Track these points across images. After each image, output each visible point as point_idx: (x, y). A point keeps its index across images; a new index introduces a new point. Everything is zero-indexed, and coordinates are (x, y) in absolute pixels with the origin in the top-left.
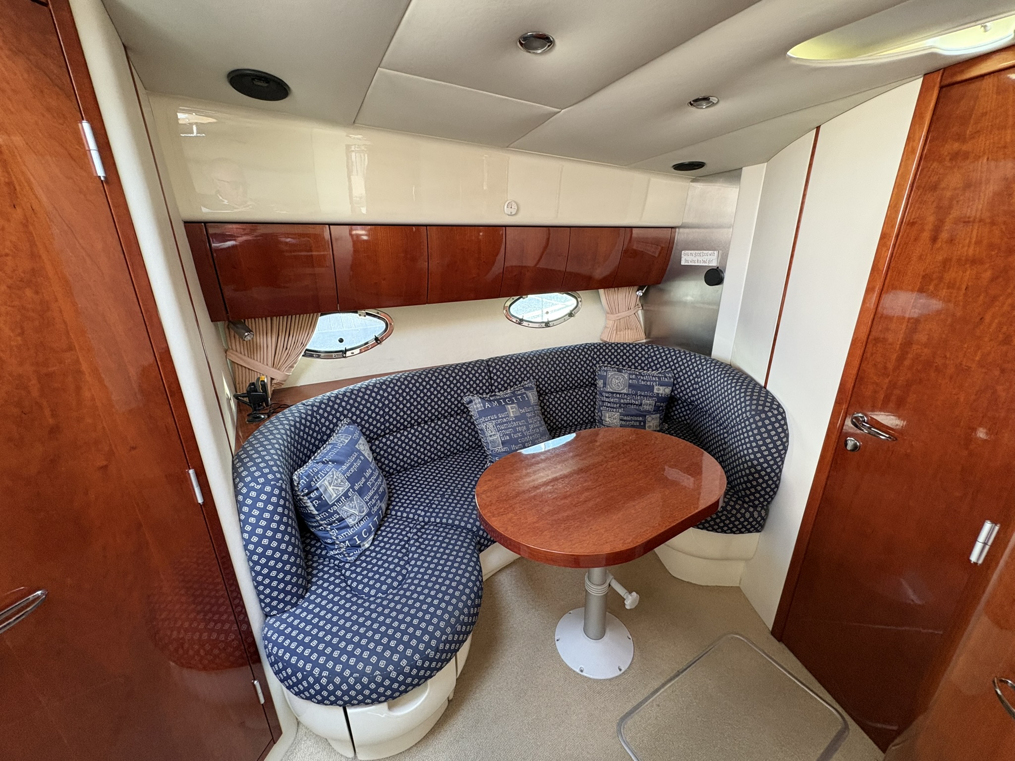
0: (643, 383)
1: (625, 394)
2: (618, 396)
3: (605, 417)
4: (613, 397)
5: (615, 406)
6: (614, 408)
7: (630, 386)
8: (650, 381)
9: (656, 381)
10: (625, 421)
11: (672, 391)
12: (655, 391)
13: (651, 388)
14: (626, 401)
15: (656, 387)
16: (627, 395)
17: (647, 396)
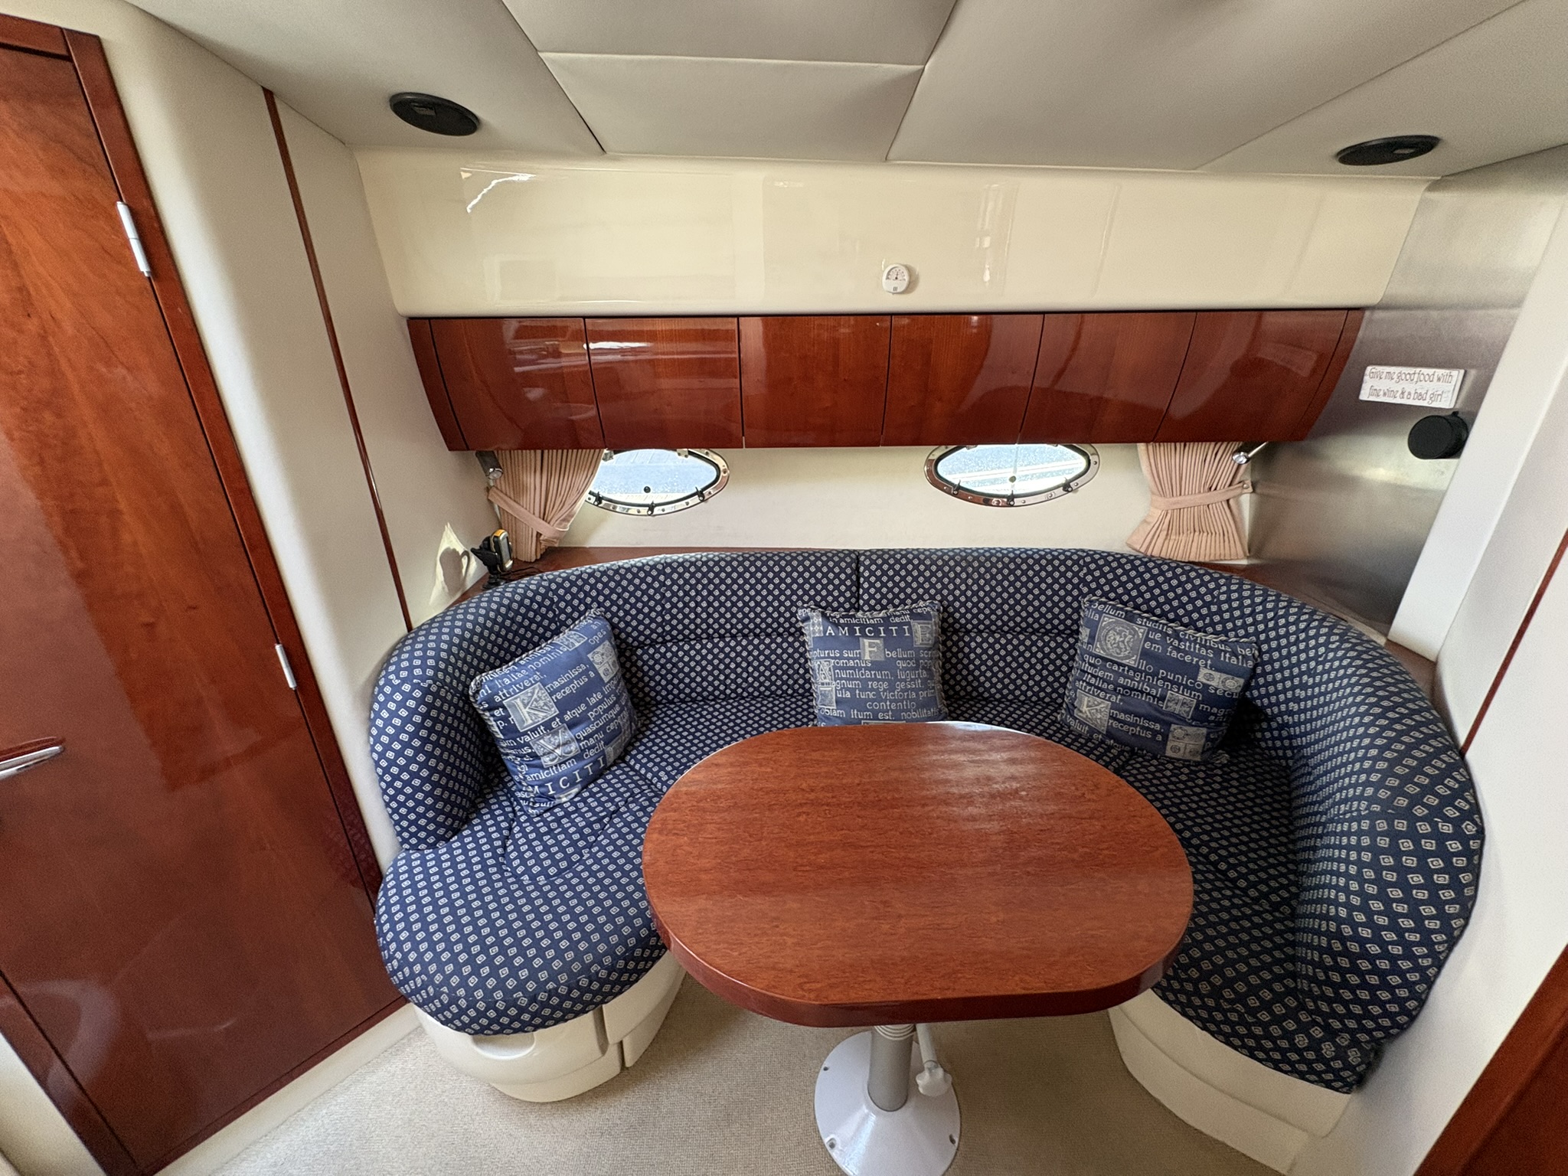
0: (1174, 654)
1: (1130, 668)
2: (1116, 668)
3: (1081, 702)
4: (1105, 669)
5: (1105, 686)
6: (1102, 690)
7: (1145, 654)
8: (1193, 654)
9: (1206, 658)
10: (1119, 721)
11: (1247, 687)
12: (1201, 678)
13: (1193, 671)
14: (1130, 683)
15: (1203, 671)
16: (1136, 670)
17: (1179, 685)
